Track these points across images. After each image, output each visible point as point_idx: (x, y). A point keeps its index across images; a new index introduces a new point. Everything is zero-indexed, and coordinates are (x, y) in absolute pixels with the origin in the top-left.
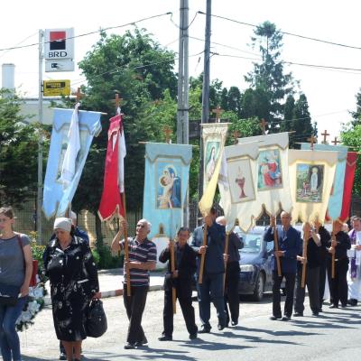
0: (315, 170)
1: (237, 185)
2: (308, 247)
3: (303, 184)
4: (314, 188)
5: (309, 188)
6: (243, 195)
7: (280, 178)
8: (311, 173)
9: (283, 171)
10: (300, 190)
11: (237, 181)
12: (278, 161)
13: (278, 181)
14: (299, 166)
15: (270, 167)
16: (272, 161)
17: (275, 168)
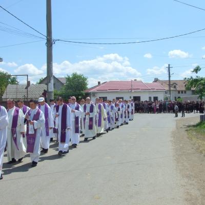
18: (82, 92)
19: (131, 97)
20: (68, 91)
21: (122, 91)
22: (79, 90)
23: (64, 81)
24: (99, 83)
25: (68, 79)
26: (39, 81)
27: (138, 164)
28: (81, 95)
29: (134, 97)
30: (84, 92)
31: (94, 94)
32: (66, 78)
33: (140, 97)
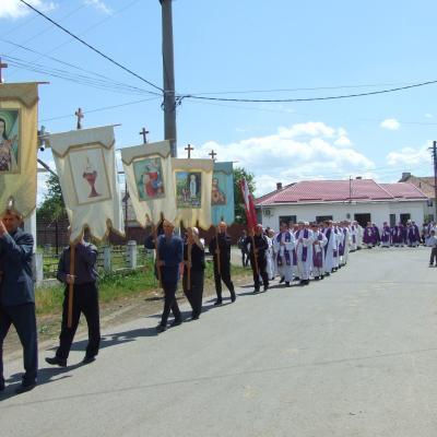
0: (193, 177)
1: (85, 180)
2: (192, 250)
3: (183, 191)
4: (193, 194)
5: (188, 194)
6: (94, 193)
7: (162, 188)
8: (189, 180)
9: (165, 179)
10: (180, 197)
11: (85, 175)
12: (160, 169)
13: (160, 191)
14: (178, 173)
15: (151, 176)
16: (153, 171)
17: (157, 177)
18: (241, 205)
19: (348, 216)
21: (329, 203)
24: (279, 185)
27: (360, 366)
28: (241, 212)
29: (356, 215)
31: (268, 211)
33: (369, 215)
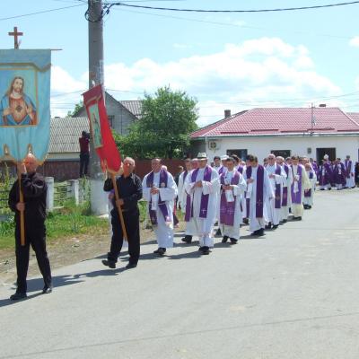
18: (182, 136)
19: (309, 151)
20: (147, 134)
21: (287, 134)
22: (176, 133)
23: (137, 110)
24: (227, 113)
25: (147, 104)
26: (73, 110)
28: (181, 144)
29: (318, 150)
30: (186, 137)
31: (214, 143)
32: (143, 102)
33: (334, 149)
